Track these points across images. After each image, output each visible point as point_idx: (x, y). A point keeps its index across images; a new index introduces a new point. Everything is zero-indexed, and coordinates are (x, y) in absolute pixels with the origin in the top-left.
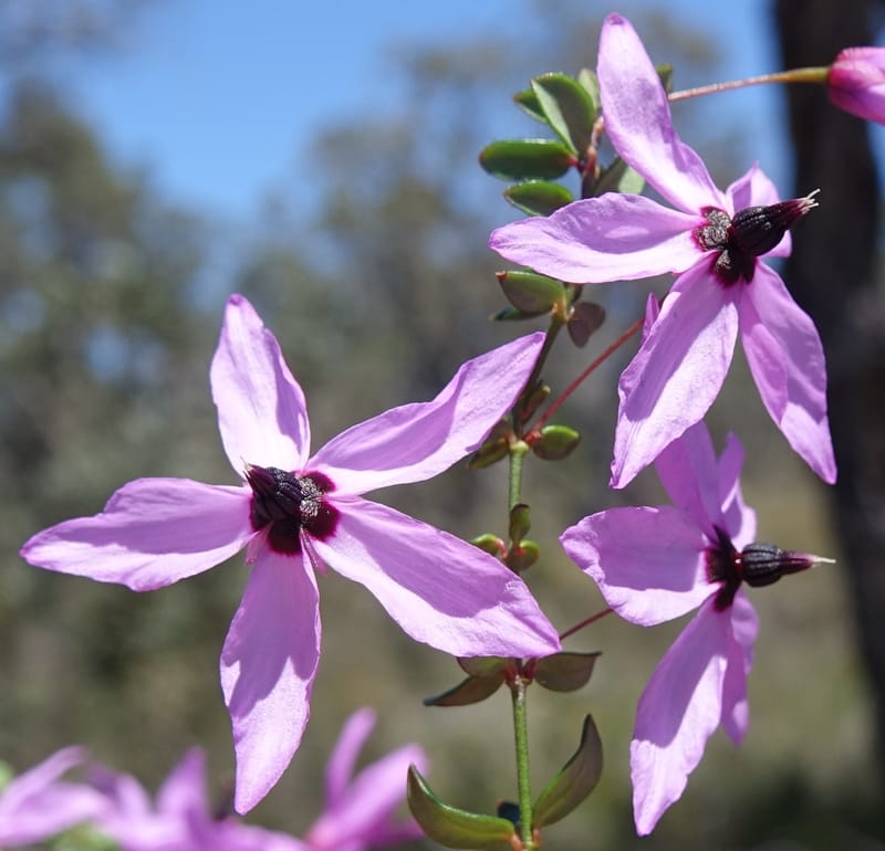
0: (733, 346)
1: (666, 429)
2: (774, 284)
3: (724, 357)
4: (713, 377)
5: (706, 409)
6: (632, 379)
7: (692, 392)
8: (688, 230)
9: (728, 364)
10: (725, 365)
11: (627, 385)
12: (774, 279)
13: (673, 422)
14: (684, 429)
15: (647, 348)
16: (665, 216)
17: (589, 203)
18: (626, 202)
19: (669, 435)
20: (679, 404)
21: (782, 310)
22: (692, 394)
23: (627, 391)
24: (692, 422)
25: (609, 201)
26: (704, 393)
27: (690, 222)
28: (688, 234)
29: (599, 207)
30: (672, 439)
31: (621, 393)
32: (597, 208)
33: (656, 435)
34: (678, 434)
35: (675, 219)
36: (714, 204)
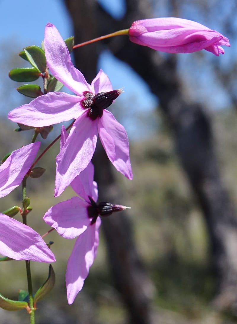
0: (96, 142)
1: (74, 172)
2: (110, 116)
3: (93, 145)
4: (90, 153)
5: (87, 164)
6: (61, 157)
7: (83, 158)
8: (78, 102)
9: (95, 148)
10: (93, 148)
11: (59, 160)
12: (110, 114)
13: (76, 169)
14: (80, 172)
15: (65, 147)
16: (70, 97)
17: (43, 97)
18: (56, 95)
19: (75, 174)
20: (78, 163)
21: (113, 124)
22: (83, 159)
23: (59, 162)
24: (83, 169)
25: (50, 95)
26: (86, 158)
27: (79, 99)
28: (79, 103)
29: (47, 97)
30: (76, 176)
31: (57, 163)
32: (46, 98)
33: (70, 175)
34: (78, 174)
35: (74, 98)
36: (88, 90)
